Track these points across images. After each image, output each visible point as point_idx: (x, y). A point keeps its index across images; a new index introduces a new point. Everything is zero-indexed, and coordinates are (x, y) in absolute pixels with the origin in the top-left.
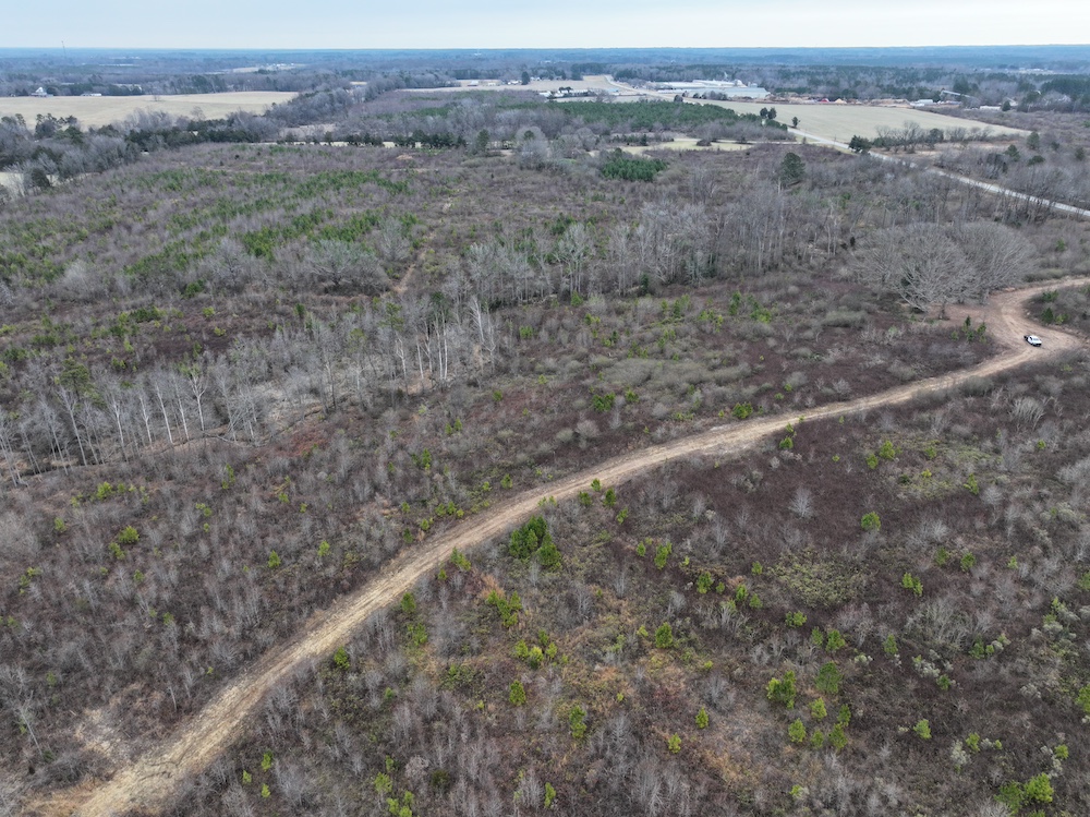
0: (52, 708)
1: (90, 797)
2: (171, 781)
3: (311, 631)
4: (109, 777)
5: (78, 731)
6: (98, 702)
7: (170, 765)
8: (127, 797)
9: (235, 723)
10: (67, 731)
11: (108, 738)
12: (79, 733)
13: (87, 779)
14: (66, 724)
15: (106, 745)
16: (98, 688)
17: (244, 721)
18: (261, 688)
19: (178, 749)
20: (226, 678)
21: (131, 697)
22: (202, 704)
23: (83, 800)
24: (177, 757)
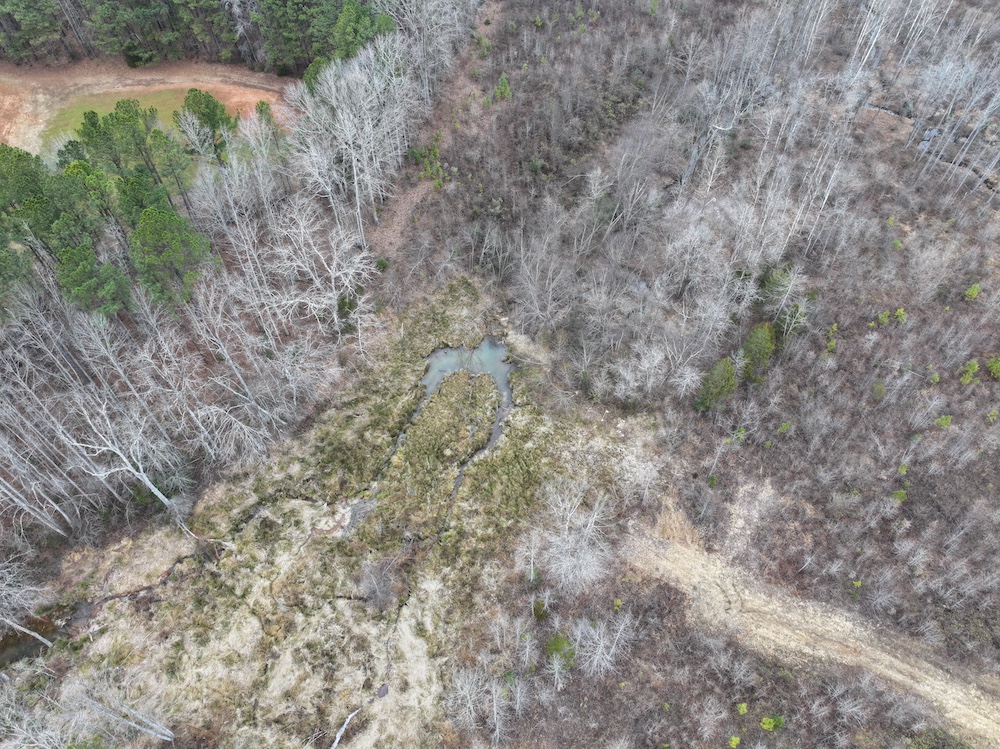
0: (760, 447)
1: (687, 546)
2: (723, 616)
4: (710, 550)
5: (745, 487)
6: (780, 484)
7: (738, 604)
8: (695, 580)
9: (807, 650)
10: (741, 478)
11: (748, 521)
12: (742, 490)
13: (701, 531)
14: (748, 472)
15: (741, 523)
16: (794, 475)
17: (815, 660)
18: (863, 659)
19: (756, 599)
20: (857, 607)
21: (796, 513)
22: (816, 597)
23: (683, 541)
24: (749, 605)
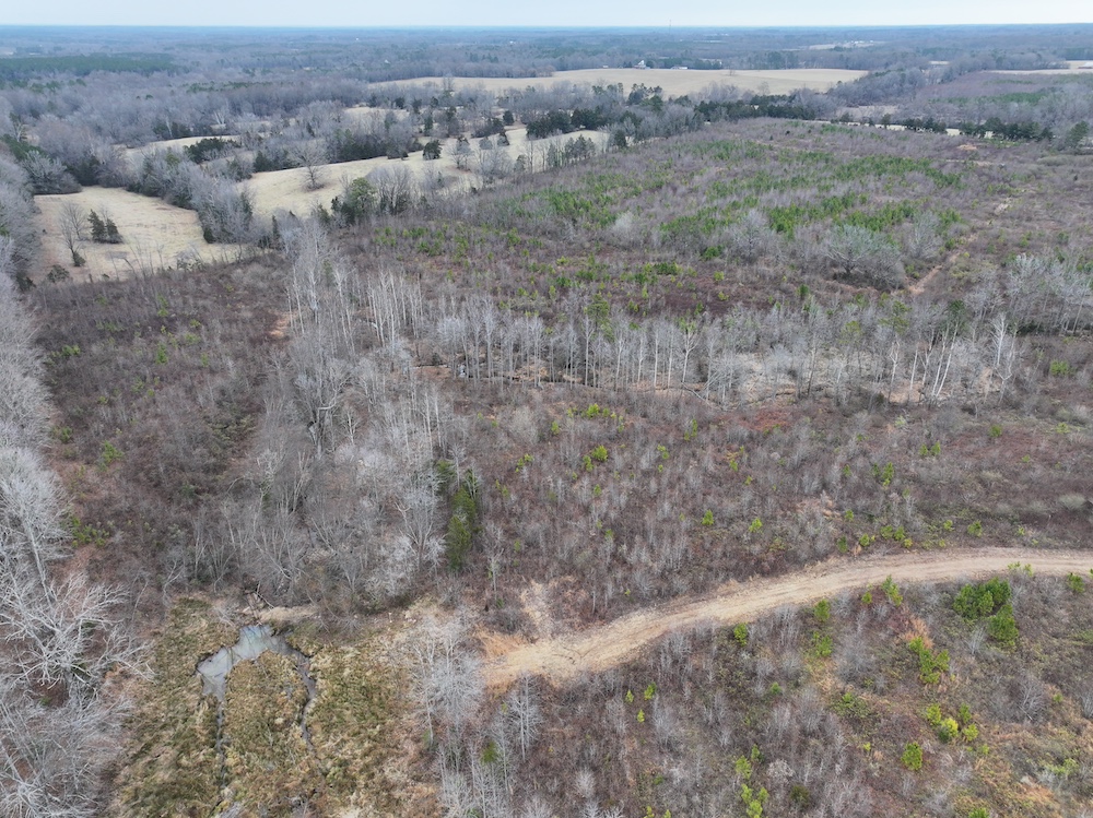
0: (512, 568)
1: (517, 649)
2: (573, 668)
3: (722, 596)
4: (533, 641)
5: (523, 594)
6: (542, 578)
7: (577, 655)
8: (540, 663)
9: (634, 646)
10: (517, 591)
11: (541, 610)
12: (523, 596)
13: (518, 634)
14: (517, 585)
15: (538, 614)
16: (545, 568)
17: (642, 648)
18: (664, 627)
19: (584, 644)
20: (638, 605)
21: (565, 585)
22: (614, 617)
23: (512, 648)
24: (583, 651)
